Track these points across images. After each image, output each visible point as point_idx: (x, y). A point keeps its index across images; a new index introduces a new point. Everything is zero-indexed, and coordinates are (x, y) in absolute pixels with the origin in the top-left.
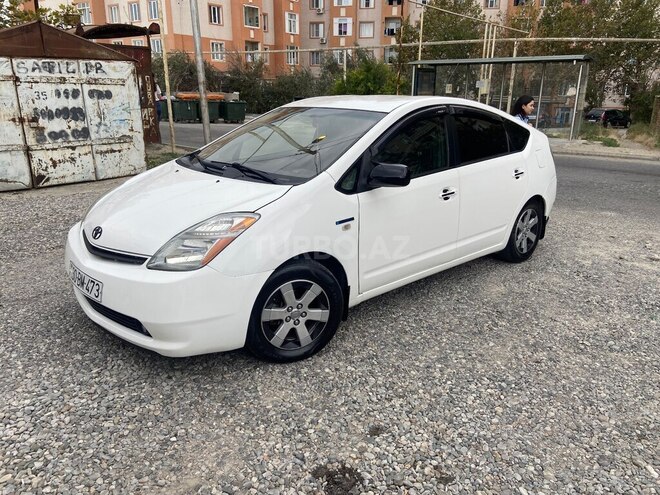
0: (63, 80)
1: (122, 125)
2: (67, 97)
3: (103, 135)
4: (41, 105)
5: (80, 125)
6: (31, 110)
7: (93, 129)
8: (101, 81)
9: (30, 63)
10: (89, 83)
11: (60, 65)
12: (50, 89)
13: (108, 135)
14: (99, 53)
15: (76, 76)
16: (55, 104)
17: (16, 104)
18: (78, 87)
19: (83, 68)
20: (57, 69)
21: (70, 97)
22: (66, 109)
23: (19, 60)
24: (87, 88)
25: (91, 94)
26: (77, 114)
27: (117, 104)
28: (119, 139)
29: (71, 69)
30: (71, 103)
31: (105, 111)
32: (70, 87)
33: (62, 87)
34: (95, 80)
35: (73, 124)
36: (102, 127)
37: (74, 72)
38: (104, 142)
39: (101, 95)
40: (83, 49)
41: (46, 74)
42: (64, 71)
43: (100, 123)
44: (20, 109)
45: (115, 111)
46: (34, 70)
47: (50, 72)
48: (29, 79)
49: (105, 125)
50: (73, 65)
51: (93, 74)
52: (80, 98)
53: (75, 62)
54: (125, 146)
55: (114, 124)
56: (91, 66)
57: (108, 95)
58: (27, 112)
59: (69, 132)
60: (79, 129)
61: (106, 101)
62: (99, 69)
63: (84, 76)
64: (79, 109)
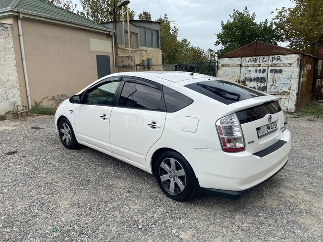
0: (260, 65)
1: (285, 86)
2: (260, 73)
3: (273, 90)
4: (248, 76)
5: (262, 85)
6: (244, 78)
7: (269, 87)
8: (278, 65)
9: (248, 59)
10: (272, 66)
11: (260, 59)
12: (253, 69)
13: (275, 90)
14: (281, 51)
15: (266, 63)
16: (253, 75)
17: (239, 75)
18: (266, 68)
19: (271, 59)
20: (258, 61)
21: (261, 73)
22: (258, 78)
23: (244, 58)
24: (270, 68)
25: (271, 71)
26: (262, 80)
27: (284, 76)
28: (281, 93)
29: (264, 60)
30: (261, 75)
31: (277, 79)
32: (262, 68)
33: (259, 68)
34: (275, 64)
35: (259, 84)
36: (273, 87)
37: (265, 62)
38: (272, 93)
39: (276, 71)
40: (274, 50)
41: (253, 63)
42: (261, 61)
43: (272, 85)
44: (240, 77)
45: (282, 79)
46: (249, 62)
47: (255, 62)
48: (246, 66)
49: (275, 86)
50: (266, 58)
51: (275, 62)
52: (266, 73)
53: (268, 57)
54: (284, 97)
55: (280, 85)
56: (275, 58)
57: (281, 71)
58: (242, 78)
59: (257, 87)
60: (262, 87)
61: (279, 74)
62: (278, 59)
63: (270, 63)
64: (264, 78)
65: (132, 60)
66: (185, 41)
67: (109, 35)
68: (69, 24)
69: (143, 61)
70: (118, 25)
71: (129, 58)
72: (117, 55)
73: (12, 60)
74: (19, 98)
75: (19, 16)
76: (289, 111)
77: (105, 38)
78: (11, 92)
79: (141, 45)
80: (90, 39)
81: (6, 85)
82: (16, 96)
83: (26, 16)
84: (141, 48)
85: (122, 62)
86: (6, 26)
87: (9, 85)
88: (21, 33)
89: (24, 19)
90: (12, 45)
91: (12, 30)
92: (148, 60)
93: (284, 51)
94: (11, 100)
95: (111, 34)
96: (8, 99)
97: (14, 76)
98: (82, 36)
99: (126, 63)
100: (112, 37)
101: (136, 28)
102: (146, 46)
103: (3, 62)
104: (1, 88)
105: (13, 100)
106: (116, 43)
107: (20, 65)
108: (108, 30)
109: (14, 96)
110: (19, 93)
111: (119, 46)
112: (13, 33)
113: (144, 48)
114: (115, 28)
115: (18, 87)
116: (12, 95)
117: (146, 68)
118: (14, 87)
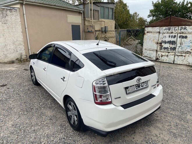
0: (172, 33)
1: (189, 47)
2: (172, 38)
3: (180, 50)
4: (164, 40)
5: (173, 46)
6: (161, 41)
7: (177, 48)
8: (184, 33)
9: (164, 28)
10: (180, 33)
11: (173, 28)
12: (167, 35)
13: (182, 50)
14: (188, 23)
15: (177, 31)
16: (167, 39)
17: (158, 39)
18: (176, 35)
19: (180, 29)
20: (171, 29)
21: (173, 38)
22: (170, 41)
23: (162, 27)
24: (179, 35)
25: (180, 37)
26: (173, 43)
27: (188, 40)
28: (185, 52)
29: (175, 29)
30: (173, 39)
31: (183, 43)
32: (173, 35)
33: (171, 35)
34: (183, 32)
35: (171, 46)
36: (181, 48)
37: (176, 30)
38: (180, 52)
39: (183, 37)
40: (182, 23)
41: (168, 31)
42: (173, 30)
43: (180, 46)
44: (158, 40)
45: (187, 43)
46: (165, 30)
47: (169, 30)
48: (163, 32)
49: (182, 47)
50: (177, 28)
51: (183, 31)
52: (176, 38)
53: (178, 27)
54: (188, 55)
55: (185, 47)
56: (183, 28)
57: (186, 37)
58: (160, 41)
59: (169, 48)
60: (173, 47)
61: (185, 39)
62: (185, 29)
63: (179, 31)
64: (175, 41)
65: (93, 28)
66: (136, 13)
67: (80, 12)
68: (54, 7)
69: (102, 28)
70: (86, 6)
71: (91, 27)
72: (84, 24)
73: (19, 29)
74: (24, 51)
75: (23, 3)
76: (190, 65)
77: (77, 14)
78: (19, 48)
79: (101, 18)
80: (68, 15)
81: (16, 43)
82: (22, 49)
83: (28, 3)
84: (100, 20)
85: (88, 29)
86: (16, 9)
87: (18, 43)
88: (25, 13)
89: (26, 4)
90: (19, 20)
91: (19, 11)
92: (105, 27)
93: (190, 23)
94: (19, 52)
95: (81, 11)
96: (17, 51)
97: (21, 38)
98: (63, 13)
99: (90, 30)
100: (82, 13)
101: (98, 7)
102: (104, 18)
103: (14, 30)
104: (13, 45)
105: (20, 52)
106: (84, 17)
107: (24, 32)
108: (79, 9)
109: (21, 50)
110: (24, 48)
111: (86, 19)
112: (20, 13)
113: (103, 20)
114: (84, 8)
115: (24, 45)
116: (20, 49)
117: (104, 33)
118: (21, 45)
